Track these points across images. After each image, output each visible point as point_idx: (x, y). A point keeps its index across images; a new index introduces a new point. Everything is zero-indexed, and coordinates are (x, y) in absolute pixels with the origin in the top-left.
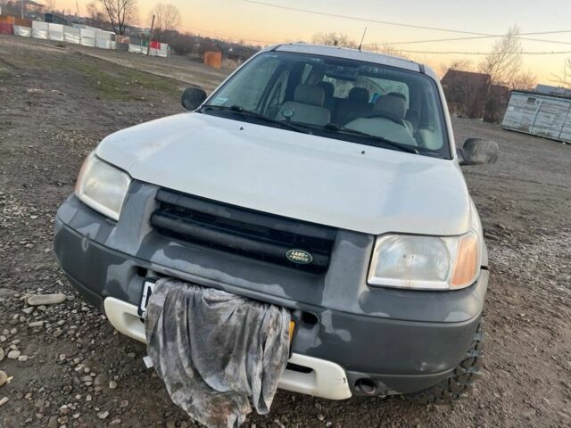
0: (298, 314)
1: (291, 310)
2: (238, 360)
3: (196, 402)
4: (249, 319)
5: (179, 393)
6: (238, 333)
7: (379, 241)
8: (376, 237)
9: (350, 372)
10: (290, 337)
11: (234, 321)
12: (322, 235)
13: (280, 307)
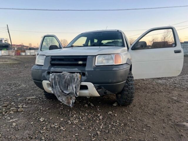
0: (81, 74)
1: (80, 73)
2: (70, 86)
3: (63, 99)
4: (71, 76)
5: (59, 98)
6: (69, 80)
7: (97, 57)
8: (96, 56)
9: (95, 85)
10: (80, 78)
11: (68, 77)
12: (85, 57)
13: (77, 73)
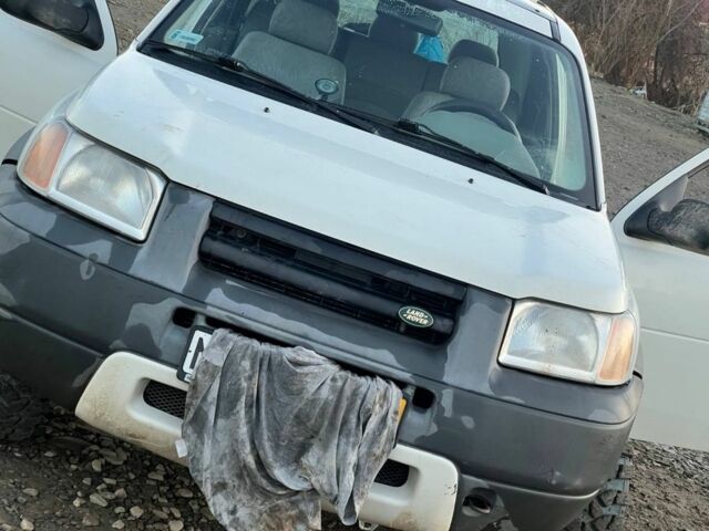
0: (410, 391)
1: (401, 385)
2: (325, 448)
3: (242, 513)
4: (348, 392)
5: (220, 497)
7: (519, 308)
8: (514, 301)
9: (464, 476)
10: (399, 418)
11: (325, 393)
13: (387, 378)
